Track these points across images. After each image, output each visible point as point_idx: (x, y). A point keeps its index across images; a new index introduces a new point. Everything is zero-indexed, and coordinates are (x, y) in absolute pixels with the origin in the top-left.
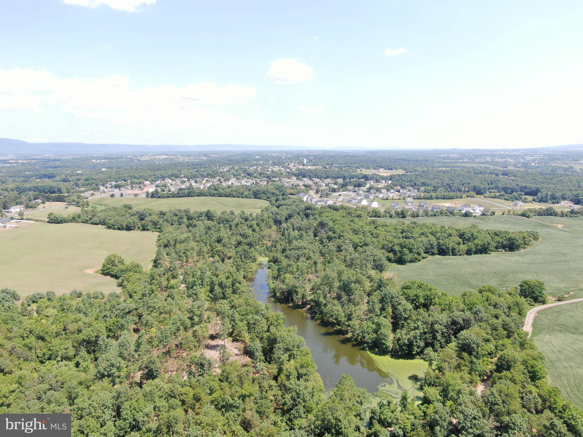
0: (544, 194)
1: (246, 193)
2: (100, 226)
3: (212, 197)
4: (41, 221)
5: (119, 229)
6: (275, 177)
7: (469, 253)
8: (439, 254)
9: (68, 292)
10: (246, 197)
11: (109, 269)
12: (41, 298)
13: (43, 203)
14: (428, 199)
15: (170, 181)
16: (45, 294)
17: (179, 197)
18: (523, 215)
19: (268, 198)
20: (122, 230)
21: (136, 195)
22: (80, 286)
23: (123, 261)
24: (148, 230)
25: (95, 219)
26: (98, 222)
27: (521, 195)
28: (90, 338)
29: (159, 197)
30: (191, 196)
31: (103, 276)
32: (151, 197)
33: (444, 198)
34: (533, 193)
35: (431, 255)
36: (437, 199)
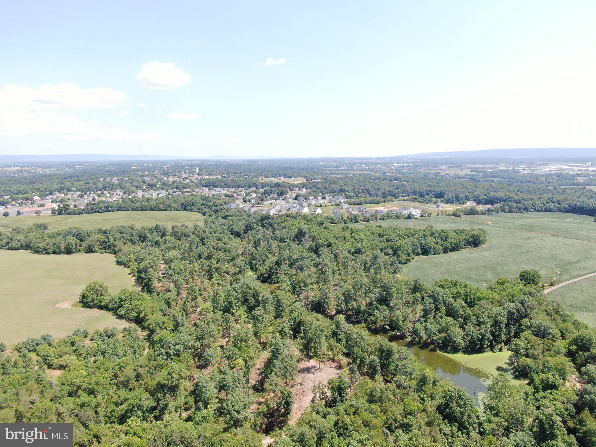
0: (450, 196)
1: (174, 205)
3: (134, 212)
5: (55, 253)
7: (445, 251)
8: (423, 254)
10: (175, 209)
14: (357, 204)
15: (62, 195)
18: (454, 215)
19: (199, 209)
20: (59, 254)
21: (37, 213)
23: (107, 288)
24: (94, 252)
25: (14, 243)
27: (431, 197)
29: (69, 214)
30: (110, 211)
31: (87, 309)
33: (371, 203)
34: (439, 195)
35: (416, 255)
36: (366, 204)
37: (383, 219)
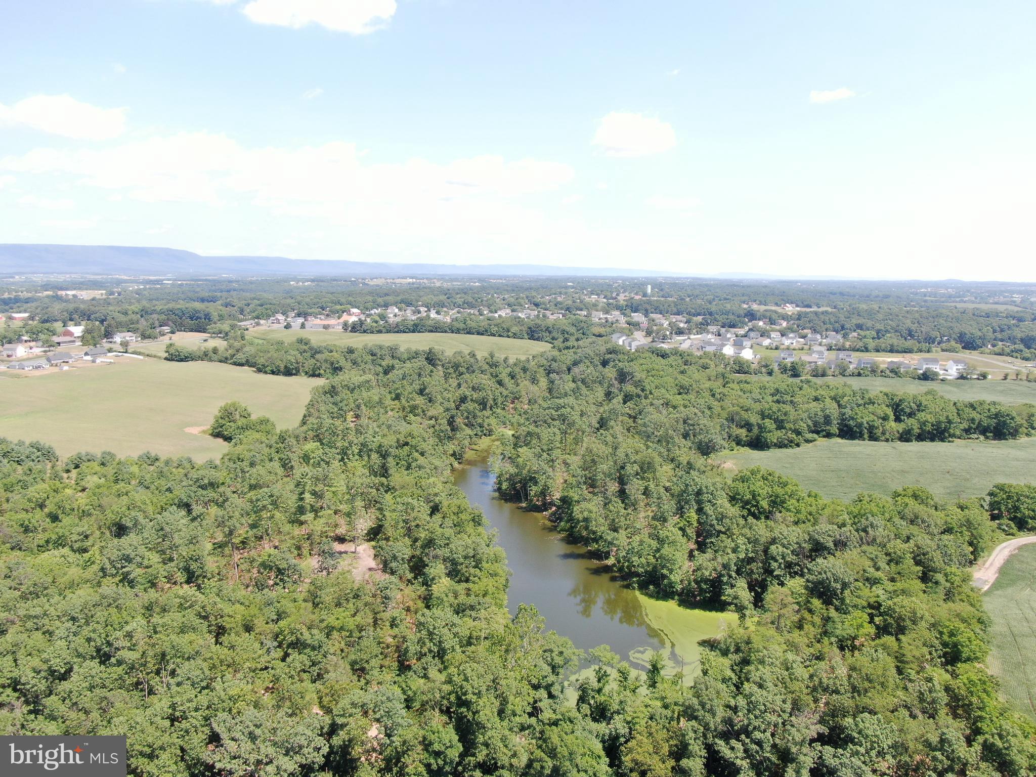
1: (514, 329)
2: (246, 368)
3: (454, 335)
4: (155, 356)
5: (273, 373)
6: (581, 310)
8: (841, 435)
9: (135, 455)
10: (515, 336)
11: (221, 427)
12: (89, 461)
13: (173, 332)
14: (857, 350)
15: (396, 310)
16: (99, 456)
17: (397, 332)
19: (553, 339)
20: (277, 374)
21: (326, 327)
22: (165, 450)
23: (249, 415)
24: (319, 376)
25: (241, 357)
26: (244, 361)
28: (121, 518)
29: (365, 332)
31: (211, 438)
32: (351, 331)
33: (891, 351)
35: (824, 437)
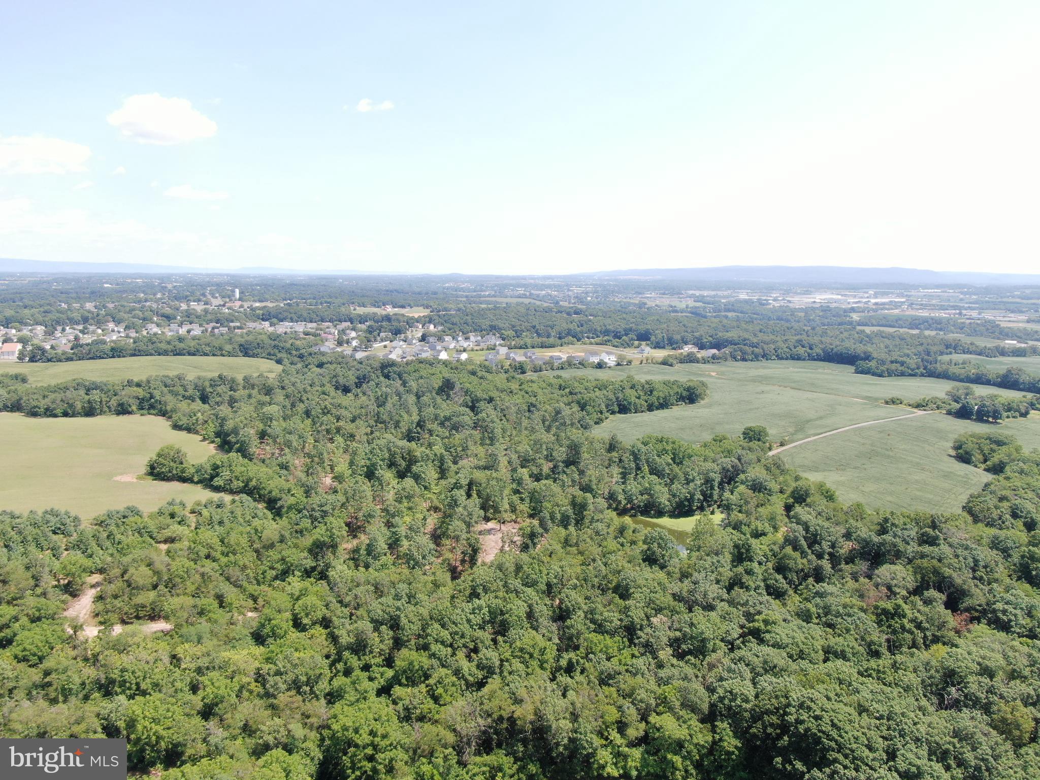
0: (660, 336)
1: (228, 347)
2: (4, 413)
5: (65, 414)
6: (232, 321)
7: (650, 408)
8: (620, 412)
10: (230, 354)
14: (521, 348)
17: (91, 358)
18: (664, 363)
20: (73, 416)
24: (130, 413)
27: (632, 339)
29: (49, 360)
30: (119, 357)
32: (30, 361)
33: (542, 347)
34: (644, 337)
35: (611, 414)
36: (534, 347)
37: (562, 368)
